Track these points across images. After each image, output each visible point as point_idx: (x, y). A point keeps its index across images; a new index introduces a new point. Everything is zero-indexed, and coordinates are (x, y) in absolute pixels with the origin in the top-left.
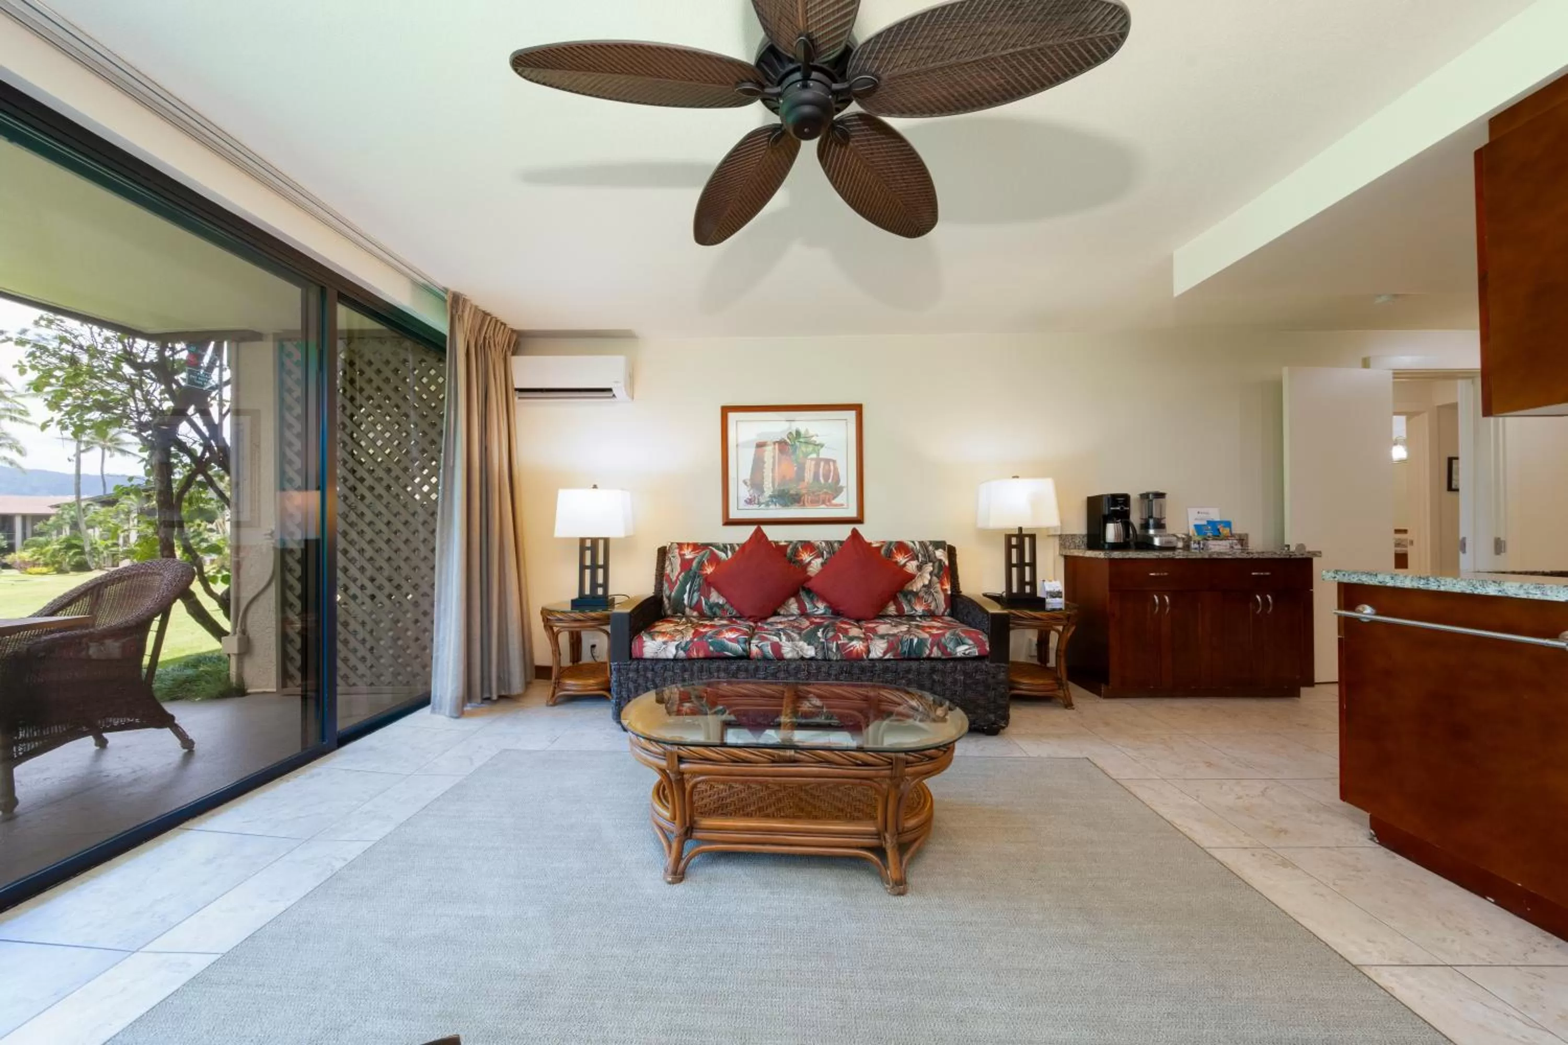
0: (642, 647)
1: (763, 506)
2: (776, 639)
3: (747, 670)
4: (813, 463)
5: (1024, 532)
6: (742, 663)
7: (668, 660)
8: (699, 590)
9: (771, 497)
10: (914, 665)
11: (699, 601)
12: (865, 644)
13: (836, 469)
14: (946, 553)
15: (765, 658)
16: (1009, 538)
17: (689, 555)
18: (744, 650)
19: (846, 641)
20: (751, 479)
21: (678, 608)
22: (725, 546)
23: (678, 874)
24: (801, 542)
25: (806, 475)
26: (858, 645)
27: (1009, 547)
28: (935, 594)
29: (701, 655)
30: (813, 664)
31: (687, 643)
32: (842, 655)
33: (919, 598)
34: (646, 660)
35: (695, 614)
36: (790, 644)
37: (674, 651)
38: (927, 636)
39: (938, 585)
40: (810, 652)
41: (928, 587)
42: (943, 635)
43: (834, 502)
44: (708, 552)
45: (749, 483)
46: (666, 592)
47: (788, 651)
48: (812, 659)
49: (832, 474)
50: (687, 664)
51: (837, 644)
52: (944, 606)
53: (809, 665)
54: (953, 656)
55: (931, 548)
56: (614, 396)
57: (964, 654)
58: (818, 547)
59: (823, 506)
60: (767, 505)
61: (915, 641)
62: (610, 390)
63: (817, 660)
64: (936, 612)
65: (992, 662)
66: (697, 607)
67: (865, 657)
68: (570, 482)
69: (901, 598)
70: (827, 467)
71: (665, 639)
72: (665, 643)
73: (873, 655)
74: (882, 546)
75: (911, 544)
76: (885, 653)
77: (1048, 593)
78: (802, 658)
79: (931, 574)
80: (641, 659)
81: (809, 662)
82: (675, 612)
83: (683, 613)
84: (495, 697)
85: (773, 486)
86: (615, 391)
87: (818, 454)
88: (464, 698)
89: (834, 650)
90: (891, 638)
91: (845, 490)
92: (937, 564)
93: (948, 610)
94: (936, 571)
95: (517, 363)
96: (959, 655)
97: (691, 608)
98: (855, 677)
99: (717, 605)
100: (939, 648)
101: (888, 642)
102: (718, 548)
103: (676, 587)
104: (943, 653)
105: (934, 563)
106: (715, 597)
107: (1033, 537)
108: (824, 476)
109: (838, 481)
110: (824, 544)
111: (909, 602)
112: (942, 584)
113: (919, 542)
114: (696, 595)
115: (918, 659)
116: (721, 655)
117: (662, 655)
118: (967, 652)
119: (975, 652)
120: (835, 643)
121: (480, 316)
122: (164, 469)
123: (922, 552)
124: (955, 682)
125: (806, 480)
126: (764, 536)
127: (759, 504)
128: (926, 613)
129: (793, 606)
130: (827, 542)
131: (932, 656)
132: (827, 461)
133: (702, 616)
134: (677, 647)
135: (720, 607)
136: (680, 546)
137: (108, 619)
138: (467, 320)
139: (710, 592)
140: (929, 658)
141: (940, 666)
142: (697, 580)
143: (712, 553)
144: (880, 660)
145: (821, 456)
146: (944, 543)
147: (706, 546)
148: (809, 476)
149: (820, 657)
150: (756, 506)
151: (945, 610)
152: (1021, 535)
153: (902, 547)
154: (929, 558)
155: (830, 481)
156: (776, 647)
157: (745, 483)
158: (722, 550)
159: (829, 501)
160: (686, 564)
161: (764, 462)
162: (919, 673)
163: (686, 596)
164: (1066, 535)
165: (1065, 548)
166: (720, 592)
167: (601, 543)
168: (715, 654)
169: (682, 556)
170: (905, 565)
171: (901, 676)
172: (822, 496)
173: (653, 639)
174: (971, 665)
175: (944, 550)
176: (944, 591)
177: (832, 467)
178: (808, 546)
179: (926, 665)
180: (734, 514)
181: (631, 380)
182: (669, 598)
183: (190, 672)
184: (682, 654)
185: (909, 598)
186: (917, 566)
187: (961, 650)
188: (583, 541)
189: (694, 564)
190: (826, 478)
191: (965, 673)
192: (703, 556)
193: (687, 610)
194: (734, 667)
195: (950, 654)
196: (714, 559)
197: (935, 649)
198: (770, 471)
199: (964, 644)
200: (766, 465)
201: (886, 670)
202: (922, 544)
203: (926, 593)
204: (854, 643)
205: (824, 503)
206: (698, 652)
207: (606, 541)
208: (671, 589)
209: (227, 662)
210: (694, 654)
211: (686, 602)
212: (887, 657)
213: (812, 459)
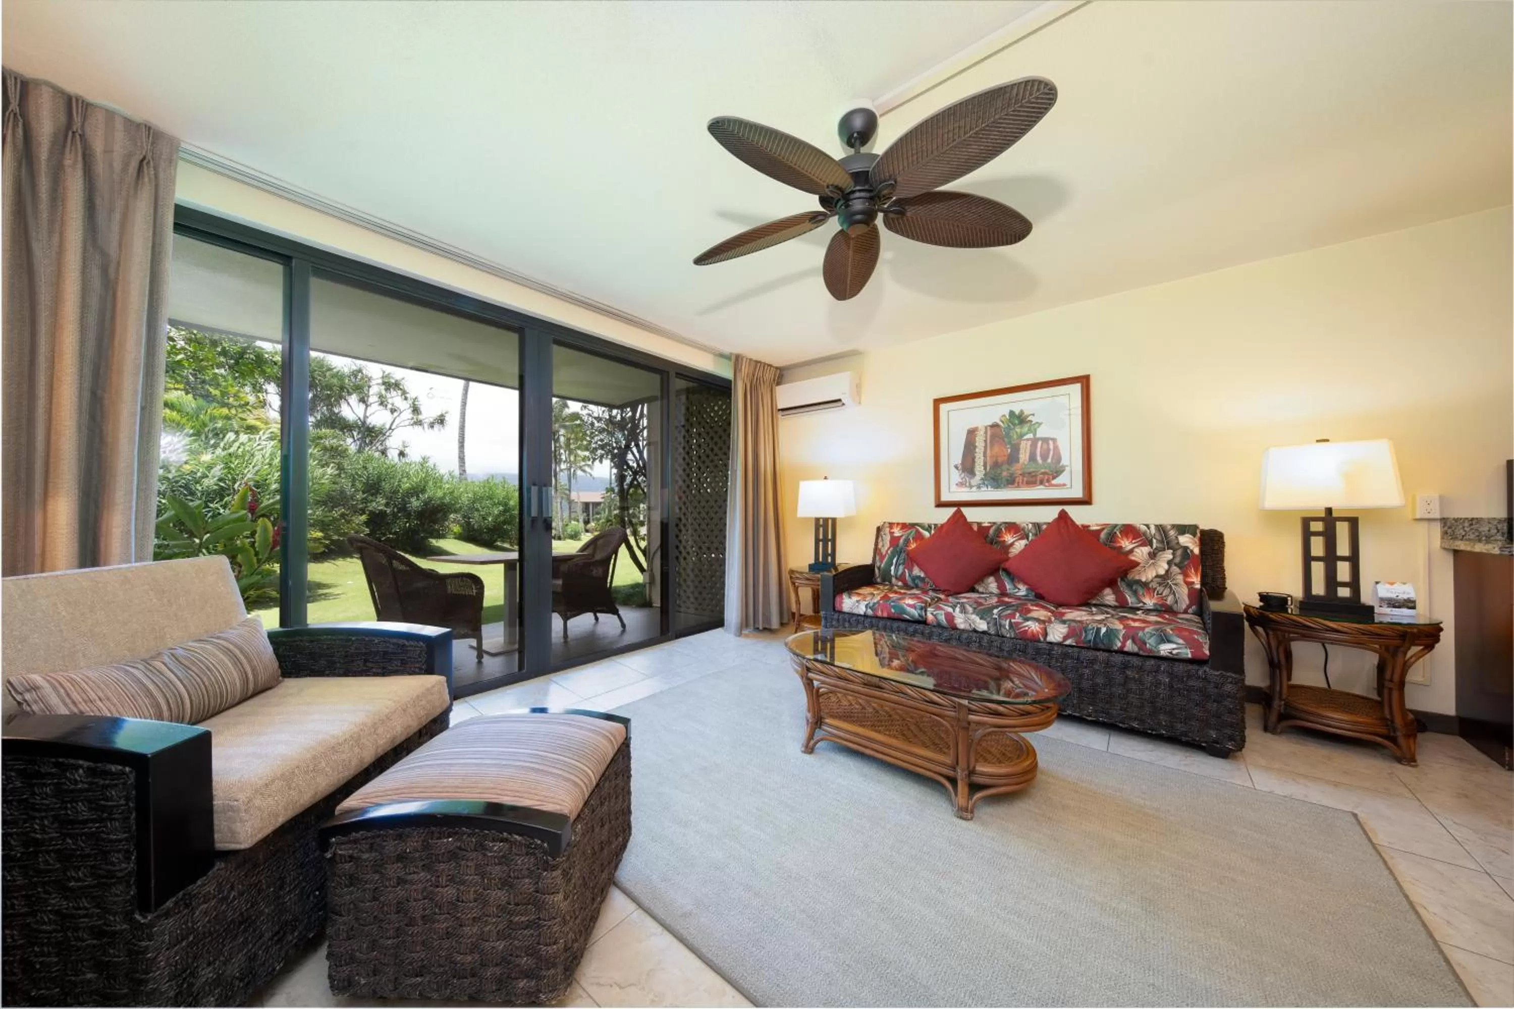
0: (841, 603)
1: (974, 489)
2: (950, 610)
3: (922, 634)
4: (1029, 443)
5: (1335, 515)
6: (920, 627)
7: (860, 615)
8: (903, 564)
9: (982, 479)
10: (1102, 656)
11: (903, 573)
12: (1042, 626)
13: (1056, 448)
14: (1197, 540)
15: (939, 625)
16: (1306, 522)
17: (897, 532)
18: (920, 615)
19: (1020, 620)
20: (963, 463)
21: (886, 578)
22: (930, 526)
23: (809, 749)
24: (1006, 523)
25: (1021, 456)
26: (1033, 626)
27: (1307, 535)
28: (1173, 587)
29: (885, 615)
30: (986, 638)
31: (874, 604)
32: (1015, 633)
33: (1149, 589)
34: (844, 613)
35: (900, 584)
36: (962, 616)
37: (864, 609)
38: (1121, 627)
39: (1180, 578)
40: (982, 626)
41: (1164, 579)
42: (1143, 629)
43: (1054, 482)
44: (914, 531)
45: (960, 467)
46: (878, 564)
47: (960, 621)
48: (984, 632)
49: (1051, 453)
50: (874, 620)
51: (1010, 622)
52: (1187, 602)
53: (981, 639)
54: (1157, 655)
55: (1172, 533)
56: (843, 404)
57: (1171, 653)
58: (1023, 529)
59: (1041, 487)
60: (979, 487)
61: (1104, 630)
62: (839, 400)
63: (989, 634)
64: (1175, 608)
65: (1214, 668)
66: (901, 578)
67: (1042, 639)
68: (809, 474)
69: (1122, 586)
70: (1045, 446)
71: (858, 599)
72: (858, 601)
73: (1051, 638)
74: (1103, 529)
75: (1144, 528)
76: (1065, 638)
77: (1382, 600)
78: (975, 631)
79: (1169, 563)
80: (841, 612)
81: (982, 635)
82: (884, 580)
83: (890, 582)
84: (761, 628)
85: (985, 469)
86: (843, 401)
87: (1035, 434)
88: (742, 624)
89: (1007, 627)
90: (1073, 624)
91: (1067, 469)
92: (1179, 552)
93: (1194, 607)
94: (1177, 560)
95: (780, 390)
96: (1162, 653)
97: (896, 578)
98: (1029, 656)
99: (919, 577)
100: (1134, 641)
101: (1069, 627)
102: (923, 528)
103: (886, 559)
104: (1139, 649)
105: (1175, 550)
106: (917, 571)
107: (1354, 523)
108: (1041, 456)
109: (1059, 459)
110: (1030, 526)
111: (1135, 593)
112: (1186, 575)
113: (1156, 526)
114: (901, 567)
115: (1109, 651)
116: (900, 617)
117: (856, 611)
118: (1174, 652)
119: (1188, 653)
120: (1008, 621)
121: (753, 364)
122: (621, 478)
123: (1158, 537)
124: (1158, 684)
125: (1021, 461)
126: (963, 517)
127: (971, 487)
128: (1159, 608)
129: (992, 585)
130: (1034, 524)
131: (1126, 649)
132: (1045, 440)
133: (906, 586)
134: (866, 606)
135: (922, 580)
136: (891, 525)
137: (599, 556)
138: (745, 369)
139: (913, 566)
140: (1121, 652)
141: (1135, 661)
142: (903, 555)
143: (918, 532)
144: (1059, 644)
145: (1038, 436)
146: (1195, 527)
147: (913, 525)
148: (1024, 457)
149: (992, 632)
150: (967, 489)
151: (1189, 607)
152: (1329, 518)
153: (1129, 531)
154: (1167, 543)
155: (1049, 460)
156: (950, 618)
157: (956, 467)
158: (927, 530)
159: (1048, 481)
160: (894, 541)
161: (975, 447)
162: (1107, 664)
163: (893, 568)
164: (1456, 520)
165: (1454, 538)
166: (921, 568)
167: (830, 522)
168: (896, 616)
169: (892, 533)
170: (1131, 551)
171: (1085, 664)
172: (1040, 477)
173: (850, 597)
174: (1180, 668)
175: (1194, 535)
176: (1189, 584)
177: (1051, 447)
178: (1013, 527)
179: (1118, 659)
180: (944, 498)
181: (858, 388)
182: (879, 568)
183: (631, 591)
184: (870, 612)
185: (1134, 588)
186: (1149, 554)
187: (1165, 649)
188: (817, 520)
189: (901, 541)
190: (1045, 457)
191: (1171, 675)
192: (909, 534)
193: (894, 580)
194: (911, 629)
195: (1151, 651)
196: (919, 537)
197: (1129, 643)
198: (982, 454)
199: (1169, 641)
200: (977, 450)
201: (1065, 656)
202: (1160, 528)
203: (1160, 584)
204: (1029, 623)
205: (1041, 483)
206: (882, 612)
207: (834, 520)
208: (881, 562)
209: (645, 586)
210: (879, 614)
211: (892, 573)
212: (1068, 642)
213: (1028, 440)
